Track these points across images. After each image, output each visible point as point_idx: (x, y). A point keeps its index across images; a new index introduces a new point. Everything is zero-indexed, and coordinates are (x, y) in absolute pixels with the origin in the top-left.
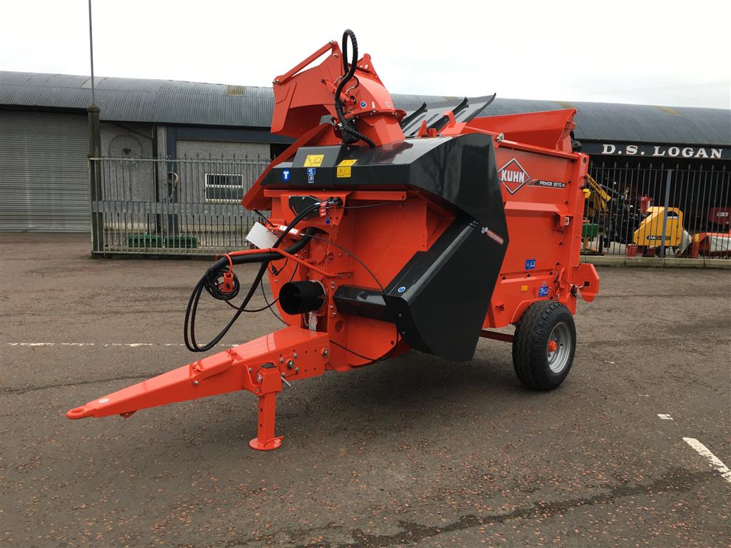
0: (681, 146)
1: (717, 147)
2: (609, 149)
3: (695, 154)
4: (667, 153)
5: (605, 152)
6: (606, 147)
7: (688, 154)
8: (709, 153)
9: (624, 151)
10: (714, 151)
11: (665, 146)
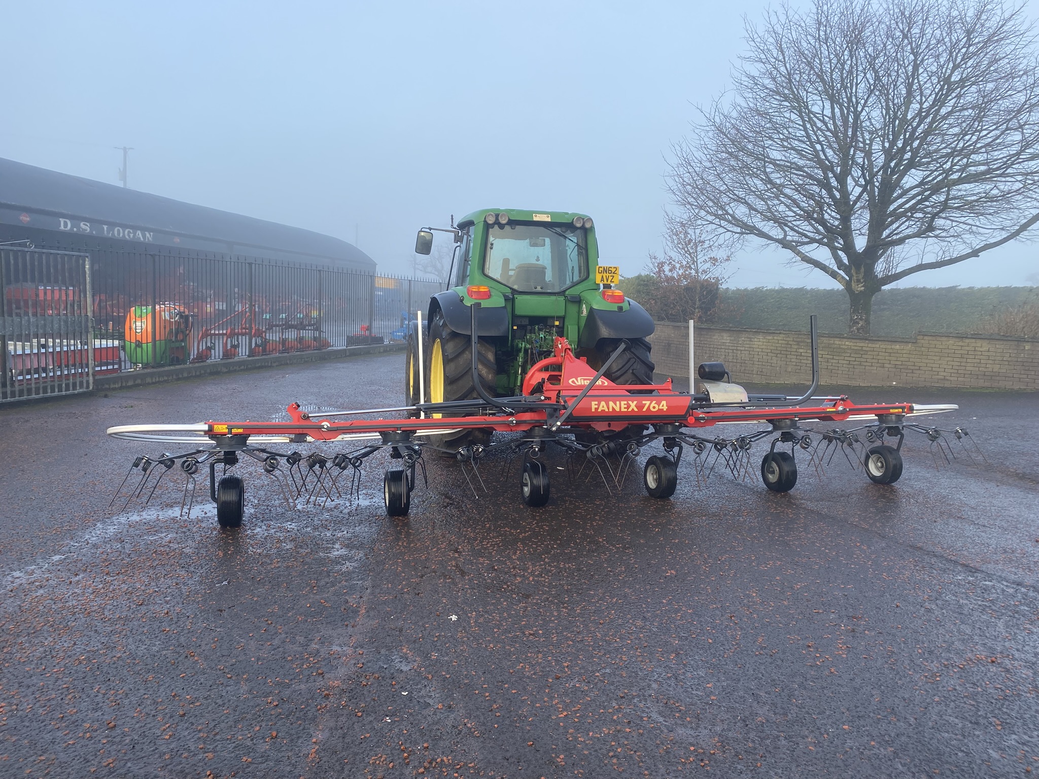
0: (124, 227)
1: (150, 230)
2: (66, 225)
3: (134, 236)
4: (113, 234)
5: (62, 227)
6: (62, 221)
7: (129, 236)
8: (144, 236)
9: (79, 227)
10: (147, 233)
11: (112, 225)
